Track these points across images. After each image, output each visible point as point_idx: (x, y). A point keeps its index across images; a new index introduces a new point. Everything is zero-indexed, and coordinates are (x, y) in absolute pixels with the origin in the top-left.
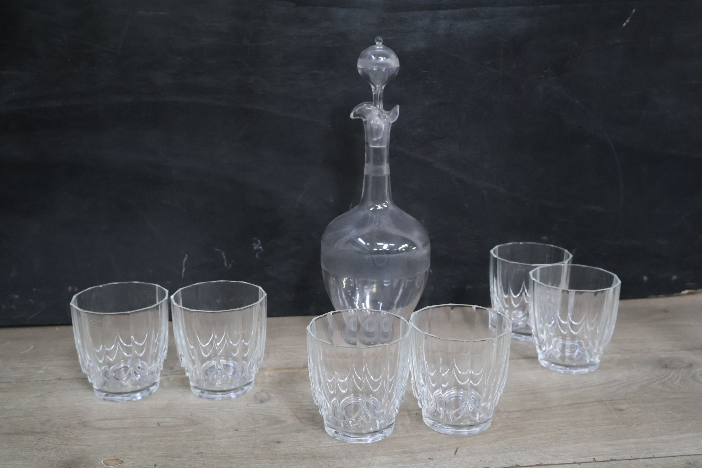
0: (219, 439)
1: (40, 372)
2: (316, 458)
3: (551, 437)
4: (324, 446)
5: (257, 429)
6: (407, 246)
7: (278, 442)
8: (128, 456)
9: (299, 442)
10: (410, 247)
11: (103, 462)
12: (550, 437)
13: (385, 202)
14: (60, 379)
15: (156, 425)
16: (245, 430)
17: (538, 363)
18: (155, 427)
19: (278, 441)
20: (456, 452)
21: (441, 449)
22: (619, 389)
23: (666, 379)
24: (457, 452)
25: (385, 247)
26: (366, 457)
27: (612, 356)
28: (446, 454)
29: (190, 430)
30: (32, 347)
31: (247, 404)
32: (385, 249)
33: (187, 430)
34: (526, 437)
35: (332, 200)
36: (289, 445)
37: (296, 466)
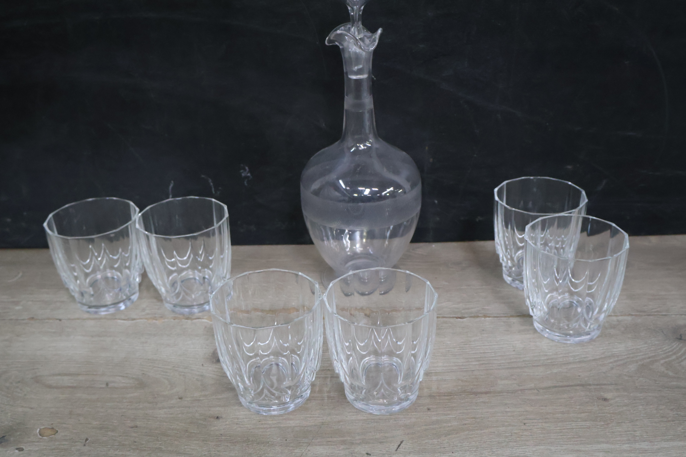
0: (160, 409)
1: (17, 308)
2: (249, 443)
3: (512, 433)
4: (262, 426)
5: (201, 398)
6: (393, 190)
7: (218, 418)
8: (64, 425)
9: (238, 419)
10: (396, 190)
11: (38, 431)
12: (510, 434)
13: (369, 141)
14: (32, 318)
15: (104, 386)
16: (189, 399)
17: (532, 324)
18: (103, 388)
19: (217, 416)
20: (399, 446)
21: (384, 440)
22: (612, 368)
23: (674, 357)
24: (401, 447)
25: (367, 192)
26: (301, 446)
27: (620, 318)
28: (387, 449)
29: (135, 394)
30: (21, 274)
31: (202, 363)
32: (366, 195)
33: (132, 395)
34: (483, 431)
35: (324, 125)
36: (227, 422)
37: (224, 453)
